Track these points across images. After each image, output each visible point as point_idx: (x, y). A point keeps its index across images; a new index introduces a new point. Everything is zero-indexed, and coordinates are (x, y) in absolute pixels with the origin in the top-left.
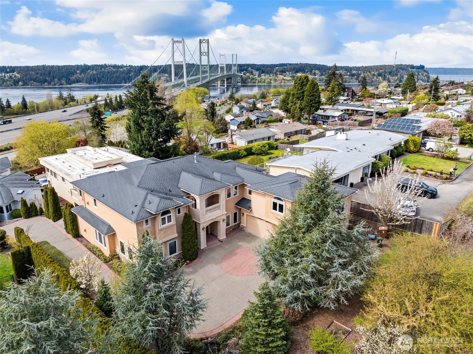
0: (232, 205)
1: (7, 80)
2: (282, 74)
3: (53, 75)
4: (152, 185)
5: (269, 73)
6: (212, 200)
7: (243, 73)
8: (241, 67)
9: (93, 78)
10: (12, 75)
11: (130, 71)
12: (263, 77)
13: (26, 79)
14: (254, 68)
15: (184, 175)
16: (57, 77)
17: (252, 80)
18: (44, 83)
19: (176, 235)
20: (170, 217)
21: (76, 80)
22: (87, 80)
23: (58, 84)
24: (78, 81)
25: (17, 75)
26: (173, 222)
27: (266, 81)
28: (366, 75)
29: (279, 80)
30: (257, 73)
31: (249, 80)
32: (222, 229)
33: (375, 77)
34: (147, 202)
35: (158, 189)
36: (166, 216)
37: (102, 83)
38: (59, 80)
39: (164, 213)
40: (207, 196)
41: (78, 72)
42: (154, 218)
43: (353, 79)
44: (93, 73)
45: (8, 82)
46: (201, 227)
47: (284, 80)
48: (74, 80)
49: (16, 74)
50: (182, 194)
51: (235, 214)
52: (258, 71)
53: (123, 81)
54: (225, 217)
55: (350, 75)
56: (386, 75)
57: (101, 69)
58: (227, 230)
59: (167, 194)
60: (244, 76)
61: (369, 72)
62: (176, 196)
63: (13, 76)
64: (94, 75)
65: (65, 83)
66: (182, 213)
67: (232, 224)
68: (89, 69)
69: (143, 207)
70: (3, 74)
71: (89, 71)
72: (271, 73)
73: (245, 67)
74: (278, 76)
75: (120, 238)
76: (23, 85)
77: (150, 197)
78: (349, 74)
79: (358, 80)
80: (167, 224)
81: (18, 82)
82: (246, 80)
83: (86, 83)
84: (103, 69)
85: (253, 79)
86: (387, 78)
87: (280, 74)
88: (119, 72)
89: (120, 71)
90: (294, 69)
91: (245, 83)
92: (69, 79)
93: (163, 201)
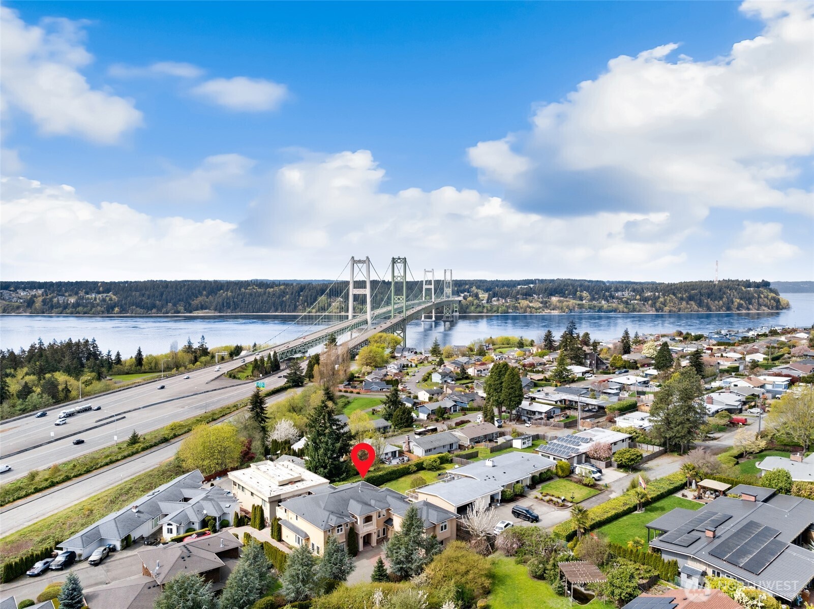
0: (382, 523)
1: (98, 305)
2: (526, 299)
3: (166, 297)
4: (332, 508)
5: (504, 296)
6: (368, 519)
7: (462, 295)
8: (459, 286)
9: (227, 303)
10: (107, 296)
11: (284, 293)
12: (495, 303)
13: (125, 304)
14: (482, 287)
15: (352, 502)
16: (172, 301)
17: (476, 308)
18: (151, 310)
19: (345, 540)
20: (341, 529)
21: (199, 305)
22: (216, 306)
23: (173, 311)
24: (202, 307)
25: (114, 297)
26: (343, 532)
27: (500, 309)
28: (669, 298)
29: (521, 308)
30: (486, 295)
31: (473, 308)
32: (374, 538)
33: (684, 303)
34: (330, 519)
35: (336, 511)
36: (340, 528)
37: (241, 311)
38: (174, 305)
39: (339, 526)
40: (364, 516)
41: (205, 293)
42: (333, 528)
43: (647, 306)
44: (227, 294)
45: (99, 308)
46: (360, 536)
47: (530, 307)
48: (197, 306)
49: (112, 296)
50: (349, 515)
51: (384, 529)
52: (487, 292)
53: (273, 308)
54: (376, 531)
55: (640, 300)
56: (703, 298)
57: (240, 290)
58: (377, 540)
59: (341, 515)
60: (464, 301)
61: (674, 294)
62: (346, 516)
63: (108, 299)
64: (228, 298)
65: (182, 311)
66: (349, 527)
67: (381, 536)
68: (221, 289)
69: (327, 522)
70: (94, 296)
71: (222, 291)
72: (507, 296)
73: (467, 287)
74: (520, 301)
75: (312, 541)
76: (120, 312)
77: (331, 516)
78: (638, 297)
79: (655, 307)
80: (340, 533)
81: (113, 308)
82: (467, 308)
83: (215, 310)
84: (243, 290)
85: (478, 306)
86: (705, 304)
87: (523, 299)
88: (267, 294)
89: (269, 293)
90: (546, 290)
91: (465, 313)
92: (190, 304)
93: (338, 519)
